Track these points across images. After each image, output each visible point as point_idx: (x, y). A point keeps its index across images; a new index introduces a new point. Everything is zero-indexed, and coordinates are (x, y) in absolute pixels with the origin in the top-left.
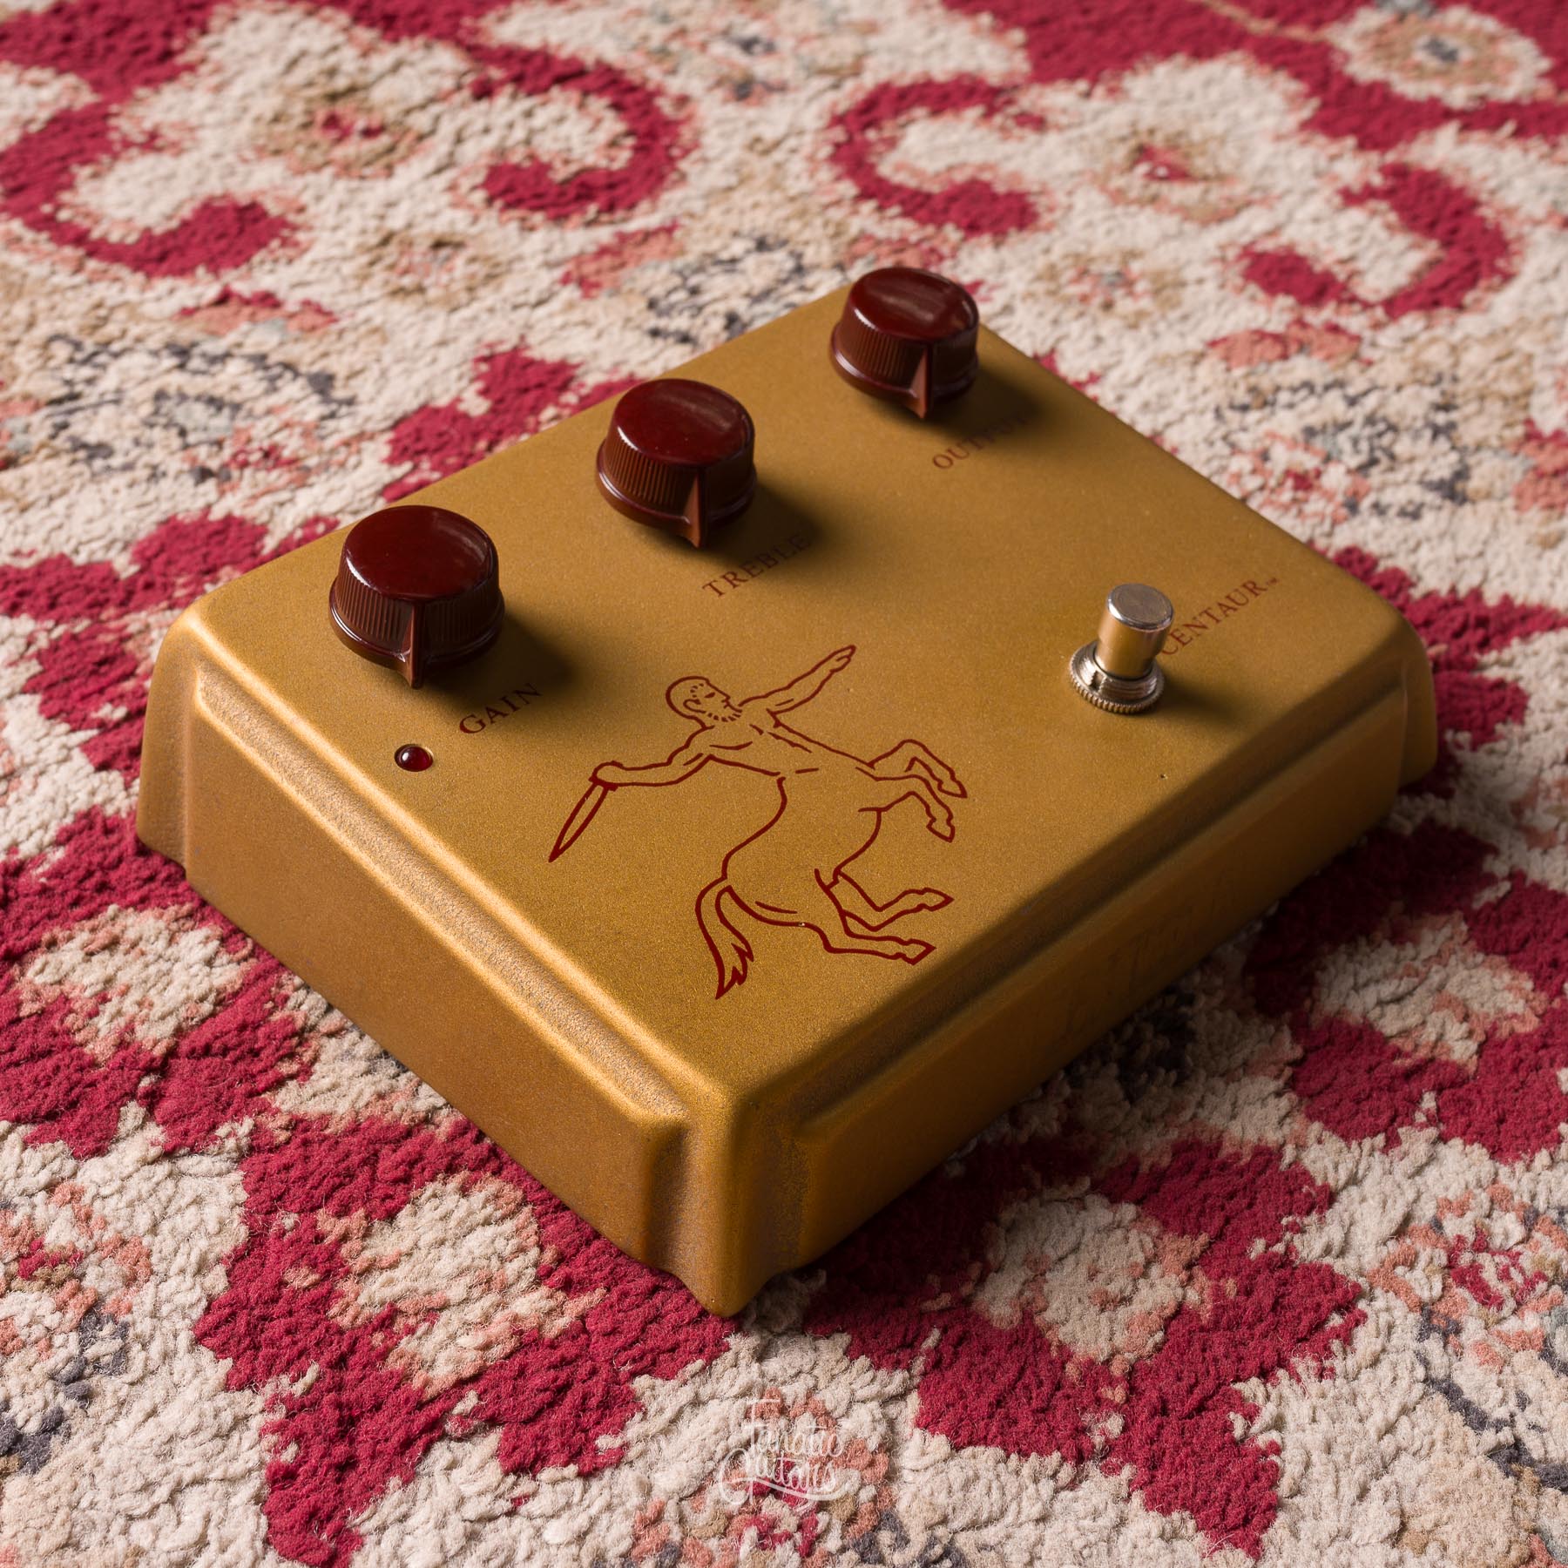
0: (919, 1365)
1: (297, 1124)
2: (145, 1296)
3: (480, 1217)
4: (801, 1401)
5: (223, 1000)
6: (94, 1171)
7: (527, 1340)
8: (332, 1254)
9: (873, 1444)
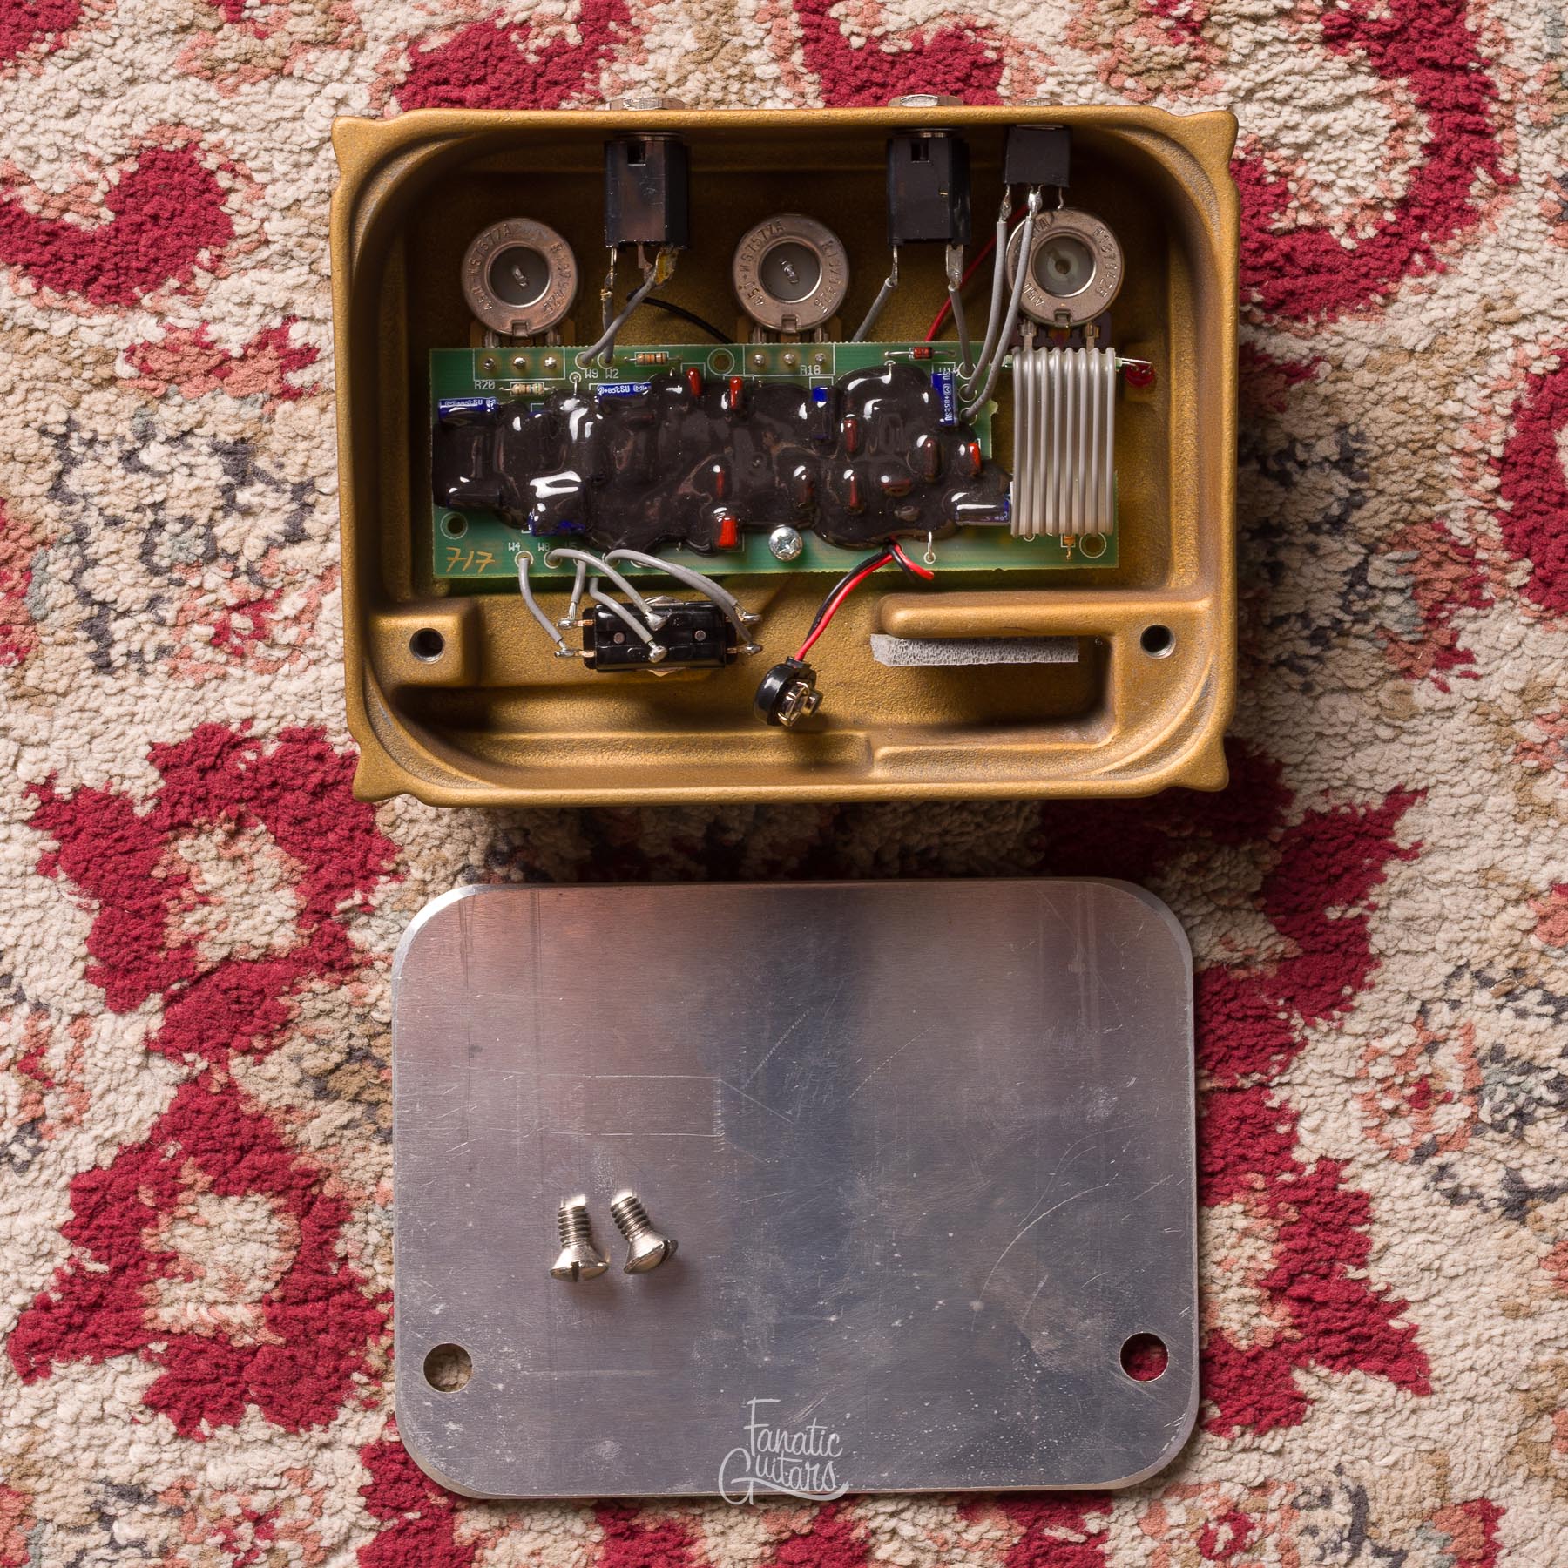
0: (389, 1524)
1: (230, 1087)
2: (66, 1136)
3: (266, 1238)
4: (315, 1489)
5: (269, 955)
6: (107, 1023)
7: (220, 1337)
8: (174, 1194)
9: (325, 1543)
